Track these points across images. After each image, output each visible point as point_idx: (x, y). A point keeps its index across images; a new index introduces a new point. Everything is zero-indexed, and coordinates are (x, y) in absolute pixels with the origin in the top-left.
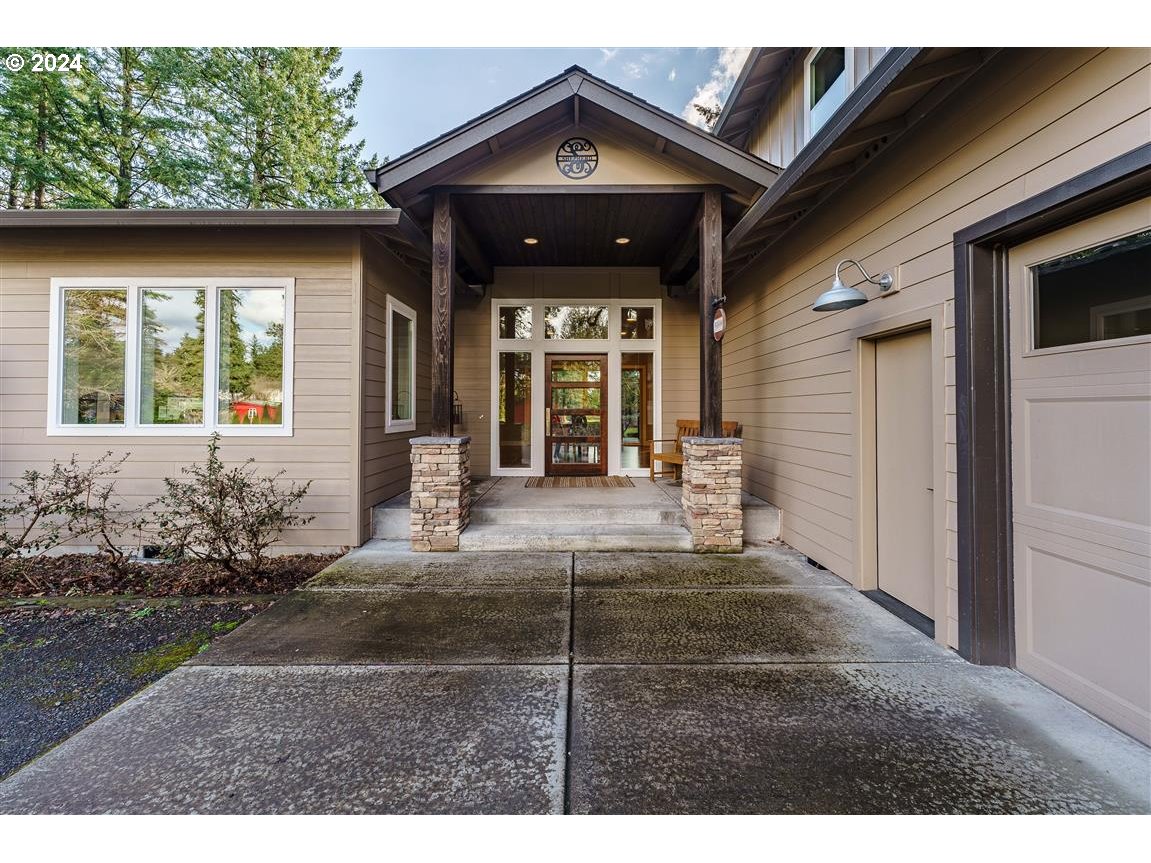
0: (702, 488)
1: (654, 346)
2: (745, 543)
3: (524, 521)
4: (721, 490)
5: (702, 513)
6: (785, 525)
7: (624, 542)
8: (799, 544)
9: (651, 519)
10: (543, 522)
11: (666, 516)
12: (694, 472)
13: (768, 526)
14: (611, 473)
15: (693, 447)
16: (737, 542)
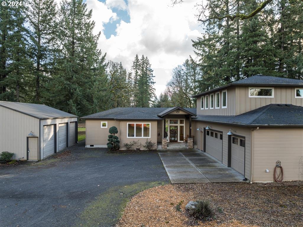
0: (189, 143)
1: (184, 125)
2: (193, 148)
3: (172, 146)
4: (191, 143)
5: (189, 145)
6: (197, 147)
7: (182, 148)
8: (198, 148)
9: (185, 146)
10: (174, 146)
11: (186, 146)
12: (189, 141)
13: (196, 147)
14: (178, 142)
15: (188, 139)
16: (192, 148)
